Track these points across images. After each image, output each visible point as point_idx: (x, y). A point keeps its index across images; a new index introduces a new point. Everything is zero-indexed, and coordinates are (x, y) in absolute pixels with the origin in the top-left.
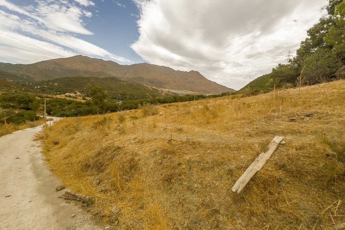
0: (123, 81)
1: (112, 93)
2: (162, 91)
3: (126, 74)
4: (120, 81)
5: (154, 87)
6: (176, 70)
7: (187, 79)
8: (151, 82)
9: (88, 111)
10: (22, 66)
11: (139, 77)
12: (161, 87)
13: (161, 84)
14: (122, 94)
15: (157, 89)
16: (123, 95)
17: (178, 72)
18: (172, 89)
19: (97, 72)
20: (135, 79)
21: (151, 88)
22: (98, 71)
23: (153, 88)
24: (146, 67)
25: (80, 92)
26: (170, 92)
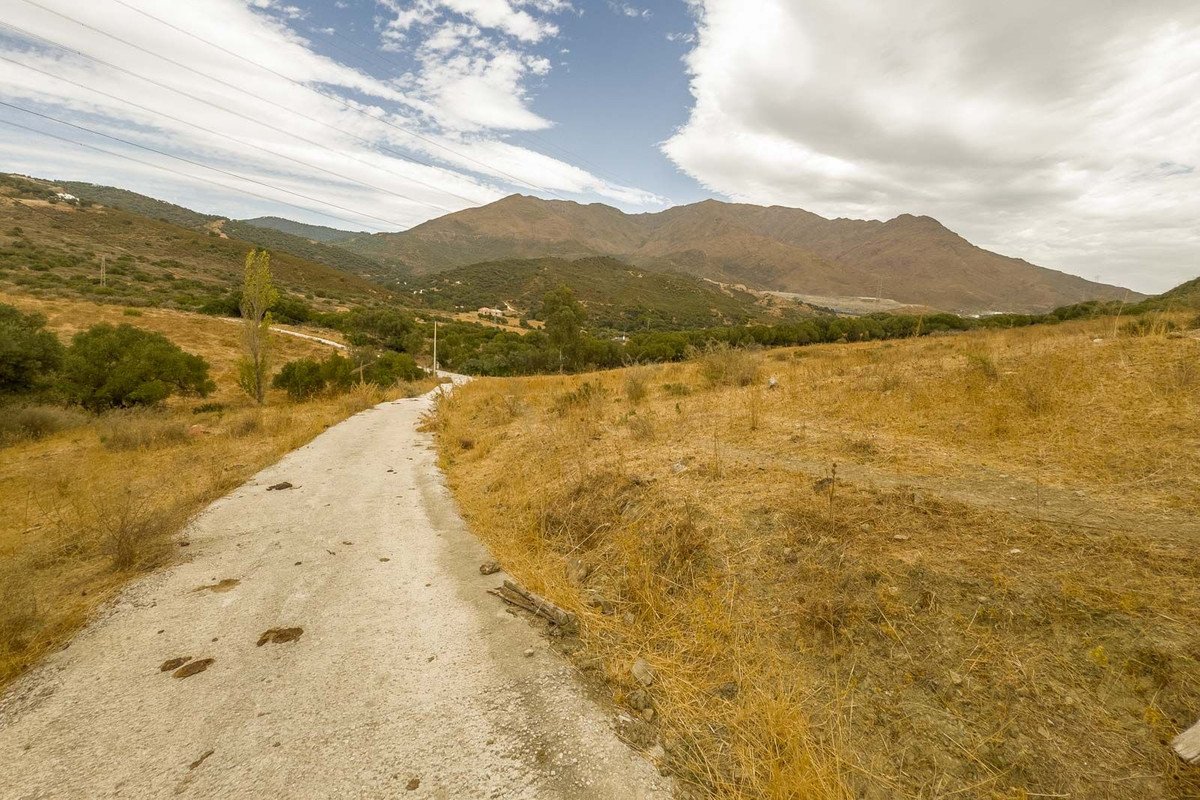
0: (634, 268)
1: (600, 309)
2: (770, 300)
3: (644, 243)
4: (627, 268)
5: (740, 287)
6: (830, 217)
7: (875, 252)
8: (731, 268)
9: (534, 359)
10: (388, 238)
11: (687, 253)
12: (767, 284)
13: (767, 275)
14: (629, 312)
15: (750, 291)
16: (636, 313)
17: (842, 224)
18: (811, 293)
19: (559, 244)
20: (674, 261)
21: (729, 288)
22: (561, 239)
23: (734, 291)
24: (714, 215)
25: (513, 303)
26: (800, 303)
